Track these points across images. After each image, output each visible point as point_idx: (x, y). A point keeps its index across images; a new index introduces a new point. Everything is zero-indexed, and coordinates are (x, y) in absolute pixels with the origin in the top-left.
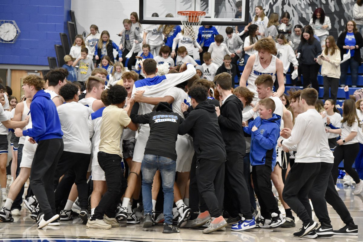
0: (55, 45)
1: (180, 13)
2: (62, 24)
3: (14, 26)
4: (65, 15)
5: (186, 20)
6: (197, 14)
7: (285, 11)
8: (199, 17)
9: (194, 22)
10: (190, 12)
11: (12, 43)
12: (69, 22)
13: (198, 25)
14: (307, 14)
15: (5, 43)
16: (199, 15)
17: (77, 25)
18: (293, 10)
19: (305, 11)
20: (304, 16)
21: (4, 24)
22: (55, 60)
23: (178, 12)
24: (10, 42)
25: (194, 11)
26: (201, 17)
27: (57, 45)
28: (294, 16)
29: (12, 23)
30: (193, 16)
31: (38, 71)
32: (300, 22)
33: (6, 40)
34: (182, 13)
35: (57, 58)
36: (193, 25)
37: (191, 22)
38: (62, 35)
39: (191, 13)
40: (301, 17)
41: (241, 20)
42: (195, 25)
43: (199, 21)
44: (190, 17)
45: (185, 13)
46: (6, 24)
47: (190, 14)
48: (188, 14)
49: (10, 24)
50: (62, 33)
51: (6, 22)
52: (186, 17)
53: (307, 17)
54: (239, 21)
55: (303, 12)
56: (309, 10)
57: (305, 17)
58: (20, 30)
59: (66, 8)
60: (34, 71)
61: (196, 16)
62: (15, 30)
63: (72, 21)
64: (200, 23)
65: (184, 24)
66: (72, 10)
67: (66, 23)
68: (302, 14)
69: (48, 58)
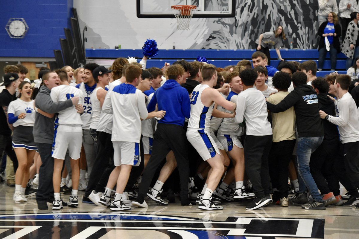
0: (60, 39)
1: (174, 7)
2: (66, 20)
3: (23, 23)
4: (68, 12)
5: (179, 14)
6: (189, 8)
7: (265, 4)
8: (191, 10)
9: (186, 15)
10: (182, 6)
11: (22, 38)
12: (72, 18)
13: (190, 18)
14: (285, 6)
15: (15, 39)
16: (191, 9)
17: (79, 20)
18: (272, 3)
19: (283, 4)
20: (283, 8)
21: (13, 22)
22: (60, 52)
23: (172, 7)
24: (20, 38)
25: (186, 5)
26: (192, 10)
27: (62, 39)
28: (273, 8)
29: (21, 20)
30: (185, 10)
31: (46, 63)
32: (279, 13)
33: (16, 35)
34: (175, 8)
35: (62, 51)
36: (186, 18)
37: (184, 16)
38: (66, 30)
39: (184, 7)
40: (279, 9)
41: (228, 13)
42: (187, 18)
43: (190, 14)
44: (182, 10)
45: (178, 7)
46: (16, 22)
47: (182, 8)
48: (180, 8)
49: (19, 21)
50: (66, 28)
51: (16, 20)
52: (179, 11)
53: (285, 9)
54: (227, 14)
55: (281, 5)
56: (286, 2)
57: (284, 10)
58: (29, 26)
59: (69, 6)
60: (42, 62)
61: (188, 10)
62: (24, 27)
63: (75, 18)
64: (192, 16)
65: (177, 17)
66: (74, 7)
67: (69, 19)
68: (280, 7)
69: (54, 51)
